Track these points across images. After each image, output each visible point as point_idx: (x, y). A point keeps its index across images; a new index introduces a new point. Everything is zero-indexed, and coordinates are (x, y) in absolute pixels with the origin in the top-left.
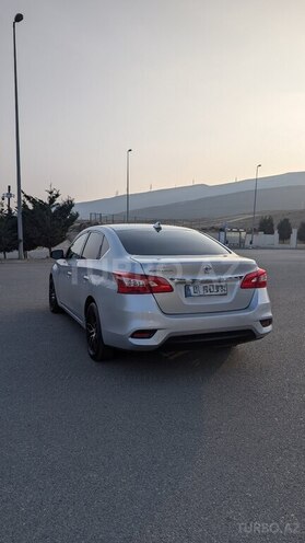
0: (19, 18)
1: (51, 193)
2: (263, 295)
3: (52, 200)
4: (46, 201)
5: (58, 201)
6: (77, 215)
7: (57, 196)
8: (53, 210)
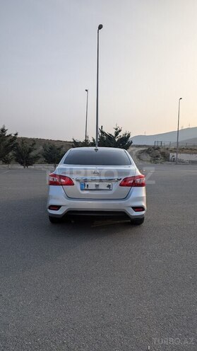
0: (100, 27)
1: (116, 129)
2: (142, 192)
3: (117, 134)
4: (114, 135)
5: (121, 134)
6: (132, 142)
7: (120, 131)
8: (117, 140)
